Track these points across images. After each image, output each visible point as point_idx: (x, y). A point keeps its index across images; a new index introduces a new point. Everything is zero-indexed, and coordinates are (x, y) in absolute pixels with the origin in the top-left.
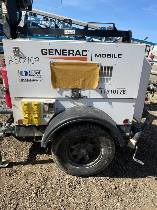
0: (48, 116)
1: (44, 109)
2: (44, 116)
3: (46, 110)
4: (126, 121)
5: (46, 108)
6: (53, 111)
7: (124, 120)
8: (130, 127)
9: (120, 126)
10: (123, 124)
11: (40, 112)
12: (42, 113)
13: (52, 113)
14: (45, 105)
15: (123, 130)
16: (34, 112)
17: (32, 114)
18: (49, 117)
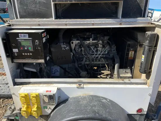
0: (48, 107)
1: (44, 100)
2: (44, 107)
3: (46, 102)
4: (140, 110)
5: (46, 100)
6: (54, 102)
7: (137, 109)
8: (145, 116)
9: (133, 115)
10: (136, 113)
11: (40, 103)
12: (43, 105)
13: (53, 104)
14: (45, 97)
15: (136, 119)
16: (34, 104)
17: (31, 105)
18: (50, 108)
